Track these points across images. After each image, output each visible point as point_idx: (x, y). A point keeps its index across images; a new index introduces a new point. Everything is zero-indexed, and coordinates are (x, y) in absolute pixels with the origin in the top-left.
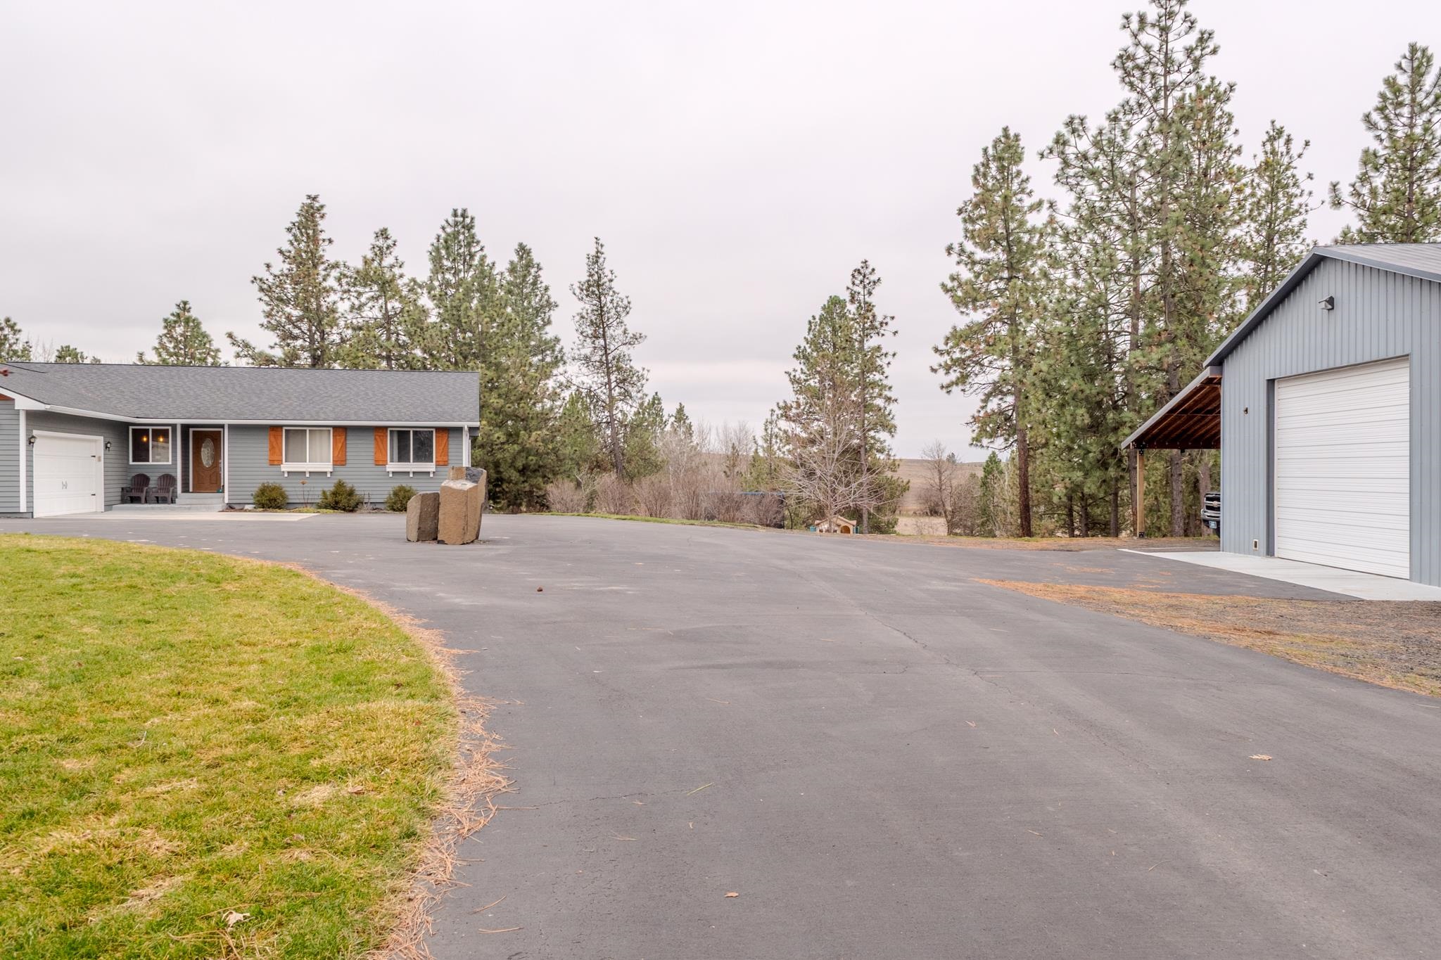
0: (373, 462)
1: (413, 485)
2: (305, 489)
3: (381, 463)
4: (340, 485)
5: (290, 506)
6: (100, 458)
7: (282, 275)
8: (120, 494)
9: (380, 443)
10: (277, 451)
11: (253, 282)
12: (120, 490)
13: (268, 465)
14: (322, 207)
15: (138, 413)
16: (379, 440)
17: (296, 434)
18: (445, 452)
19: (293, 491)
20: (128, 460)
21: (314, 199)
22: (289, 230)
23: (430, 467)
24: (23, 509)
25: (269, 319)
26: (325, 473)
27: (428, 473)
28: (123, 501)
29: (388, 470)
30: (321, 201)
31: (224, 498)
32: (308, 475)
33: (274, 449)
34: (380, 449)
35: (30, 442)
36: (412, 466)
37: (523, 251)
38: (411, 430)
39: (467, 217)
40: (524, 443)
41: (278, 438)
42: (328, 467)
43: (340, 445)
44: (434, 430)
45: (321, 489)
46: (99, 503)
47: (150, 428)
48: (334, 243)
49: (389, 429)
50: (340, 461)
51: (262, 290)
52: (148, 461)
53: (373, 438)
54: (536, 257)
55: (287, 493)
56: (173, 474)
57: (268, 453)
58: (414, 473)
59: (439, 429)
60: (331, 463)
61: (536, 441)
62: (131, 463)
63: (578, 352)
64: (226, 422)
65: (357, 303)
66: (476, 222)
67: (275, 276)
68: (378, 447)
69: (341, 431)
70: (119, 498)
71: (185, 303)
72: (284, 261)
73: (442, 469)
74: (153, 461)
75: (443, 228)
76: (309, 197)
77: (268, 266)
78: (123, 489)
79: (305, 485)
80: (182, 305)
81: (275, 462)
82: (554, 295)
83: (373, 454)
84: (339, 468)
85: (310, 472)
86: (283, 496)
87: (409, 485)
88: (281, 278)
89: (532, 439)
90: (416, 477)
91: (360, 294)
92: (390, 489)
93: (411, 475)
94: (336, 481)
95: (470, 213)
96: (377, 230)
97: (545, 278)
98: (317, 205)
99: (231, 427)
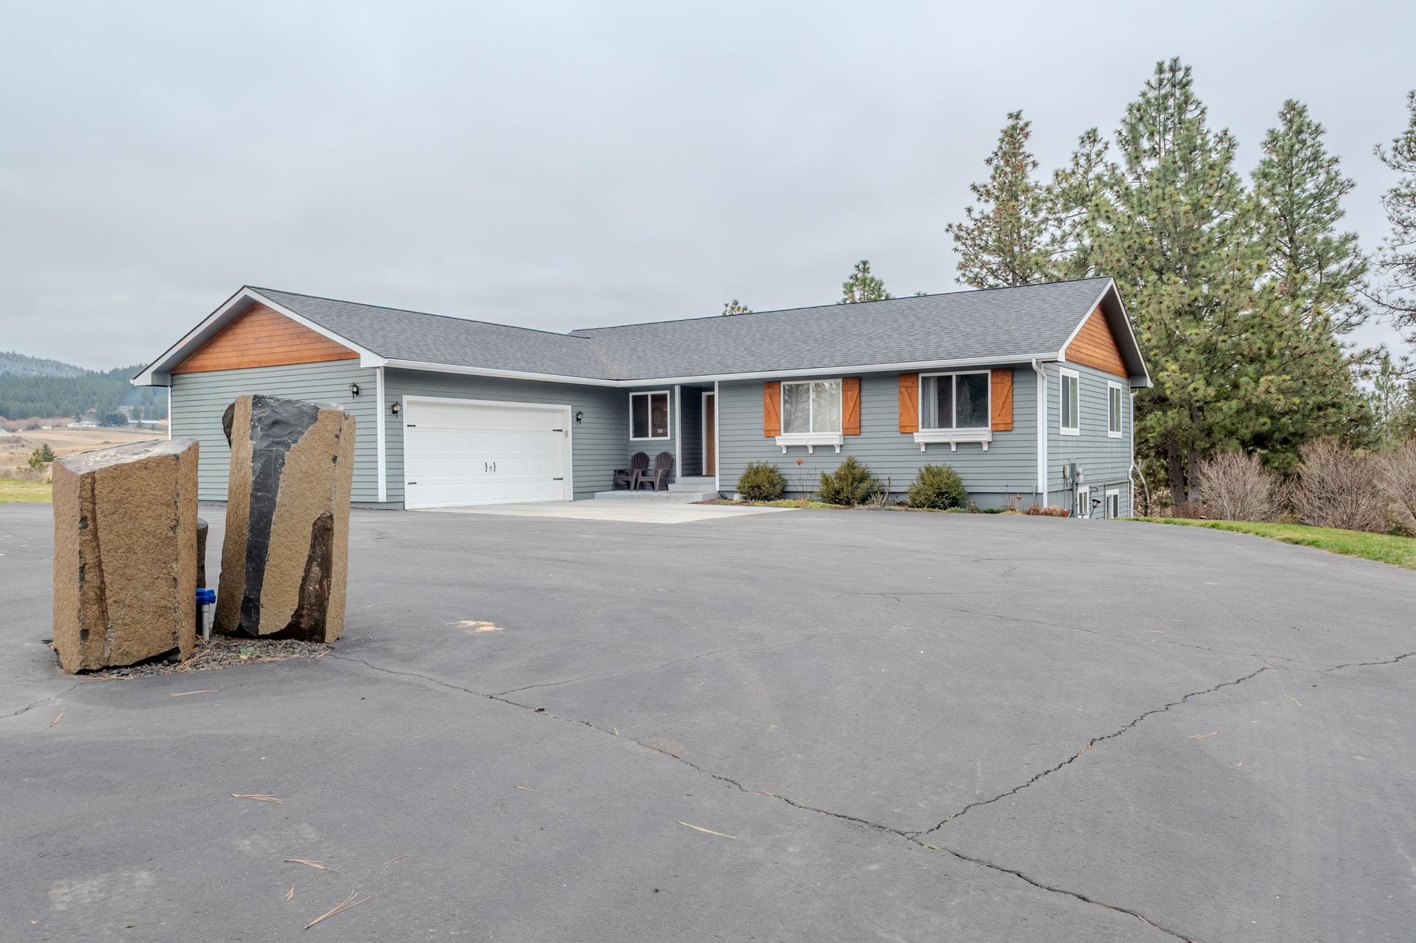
0: (897, 428)
1: (954, 464)
2: (803, 471)
3: (908, 430)
4: (851, 466)
5: (788, 495)
6: (567, 432)
7: (983, 218)
8: (612, 478)
9: (907, 398)
10: (773, 415)
11: (947, 230)
12: (613, 473)
13: (763, 437)
14: (1027, 125)
15: (625, 375)
16: (905, 393)
17: (795, 389)
18: (1008, 406)
19: (794, 475)
20: (629, 436)
21: (1017, 117)
22: (989, 161)
23: (982, 434)
24: (382, 497)
25: (963, 271)
26: (832, 447)
27: (979, 444)
28: (617, 487)
29: (917, 440)
30: (1025, 118)
31: (714, 484)
32: (811, 451)
33: (770, 414)
34: (907, 408)
35: (394, 411)
36: (955, 434)
37: (1293, 112)
38: (954, 374)
39: (1179, 69)
40: (1249, 396)
41: (773, 399)
42: (833, 437)
43: (852, 404)
44: (989, 372)
45: (819, 471)
46: (565, 490)
47: (649, 394)
48: (1039, 166)
49: (921, 375)
50: (853, 428)
51: (958, 238)
52: (647, 436)
53: (896, 392)
54: (1313, 116)
55: (786, 477)
56: (671, 452)
57: (762, 420)
58: (958, 444)
59: (998, 369)
60: (841, 433)
61: (1268, 392)
62: (632, 439)
63: (1392, 253)
64: (716, 378)
65: (1058, 233)
66: (1193, 75)
67: (976, 220)
68: (903, 407)
69: (855, 381)
70: (611, 483)
71: (865, 263)
72: (979, 199)
73: (1001, 437)
74: (653, 436)
75: (1144, 94)
76: (1011, 116)
77: (969, 210)
78: (615, 471)
79: (802, 465)
80: (861, 266)
81: (770, 433)
82: (1345, 171)
83: (897, 416)
84: (852, 440)
85: (814, 447)
86: (784, 483)
87: (948, 464)
88: (983, 221)
89: (1262, 388)
90: (962, 451)
91: (1060, 221)
92: (916, 471)
93: (954, 448)
94: (844, 460)
95: (1183, 64)
96: (1082, 134)
97: (1329, 146)
98: (1021, 123)
99: (725, 385)
